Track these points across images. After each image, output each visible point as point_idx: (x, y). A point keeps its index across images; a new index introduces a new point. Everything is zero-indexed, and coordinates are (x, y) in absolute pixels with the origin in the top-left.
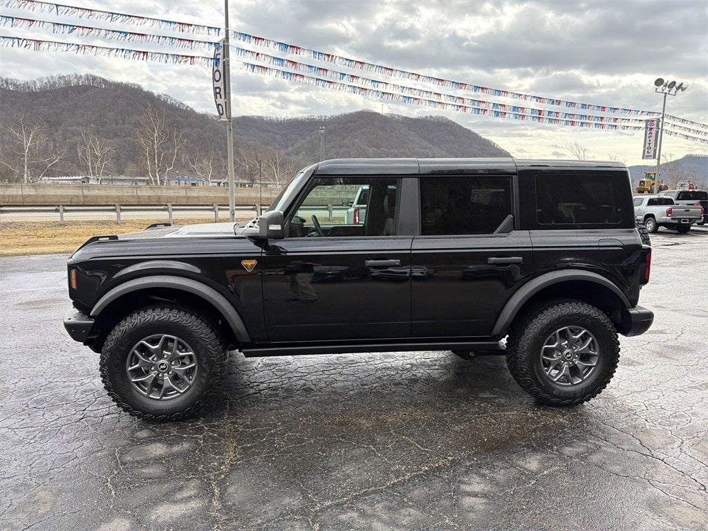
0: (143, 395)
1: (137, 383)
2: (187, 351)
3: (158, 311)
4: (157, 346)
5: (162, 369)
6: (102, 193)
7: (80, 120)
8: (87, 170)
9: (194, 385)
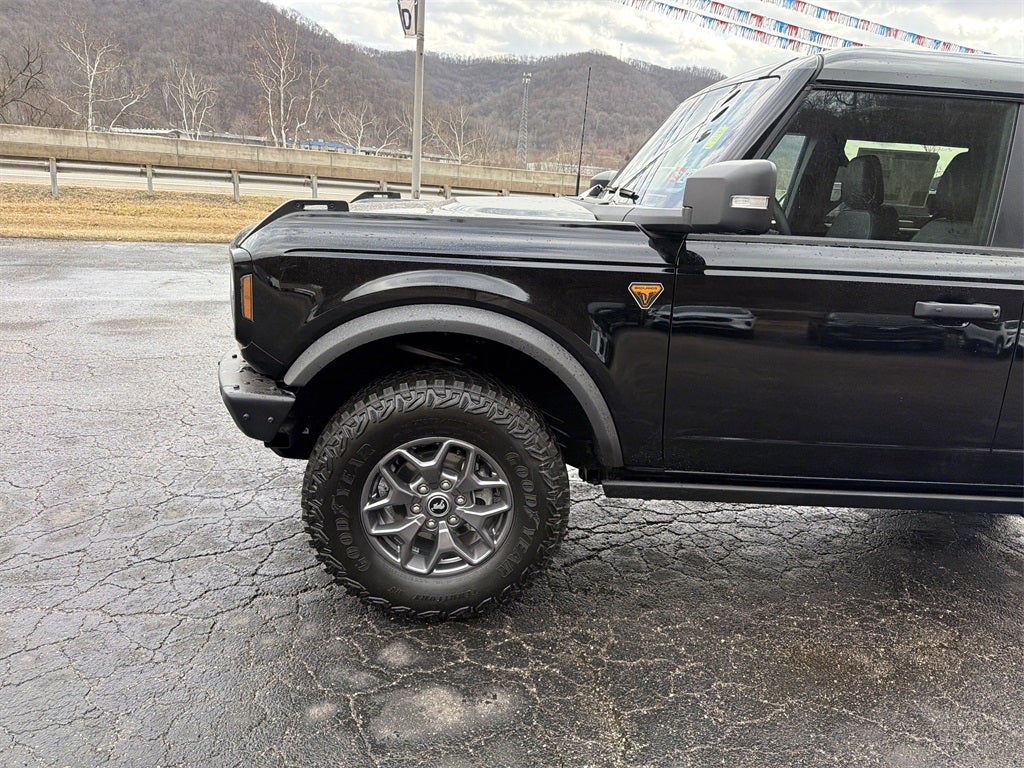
0: (393, 564)
1: (380, 537)
2: (490, 477)
3: (439, 385)
4: (431, 463)
5: (438, 511)
6: (206, 152)
7: (166, 43)
8: (178, 119)
9: (503, 549)
